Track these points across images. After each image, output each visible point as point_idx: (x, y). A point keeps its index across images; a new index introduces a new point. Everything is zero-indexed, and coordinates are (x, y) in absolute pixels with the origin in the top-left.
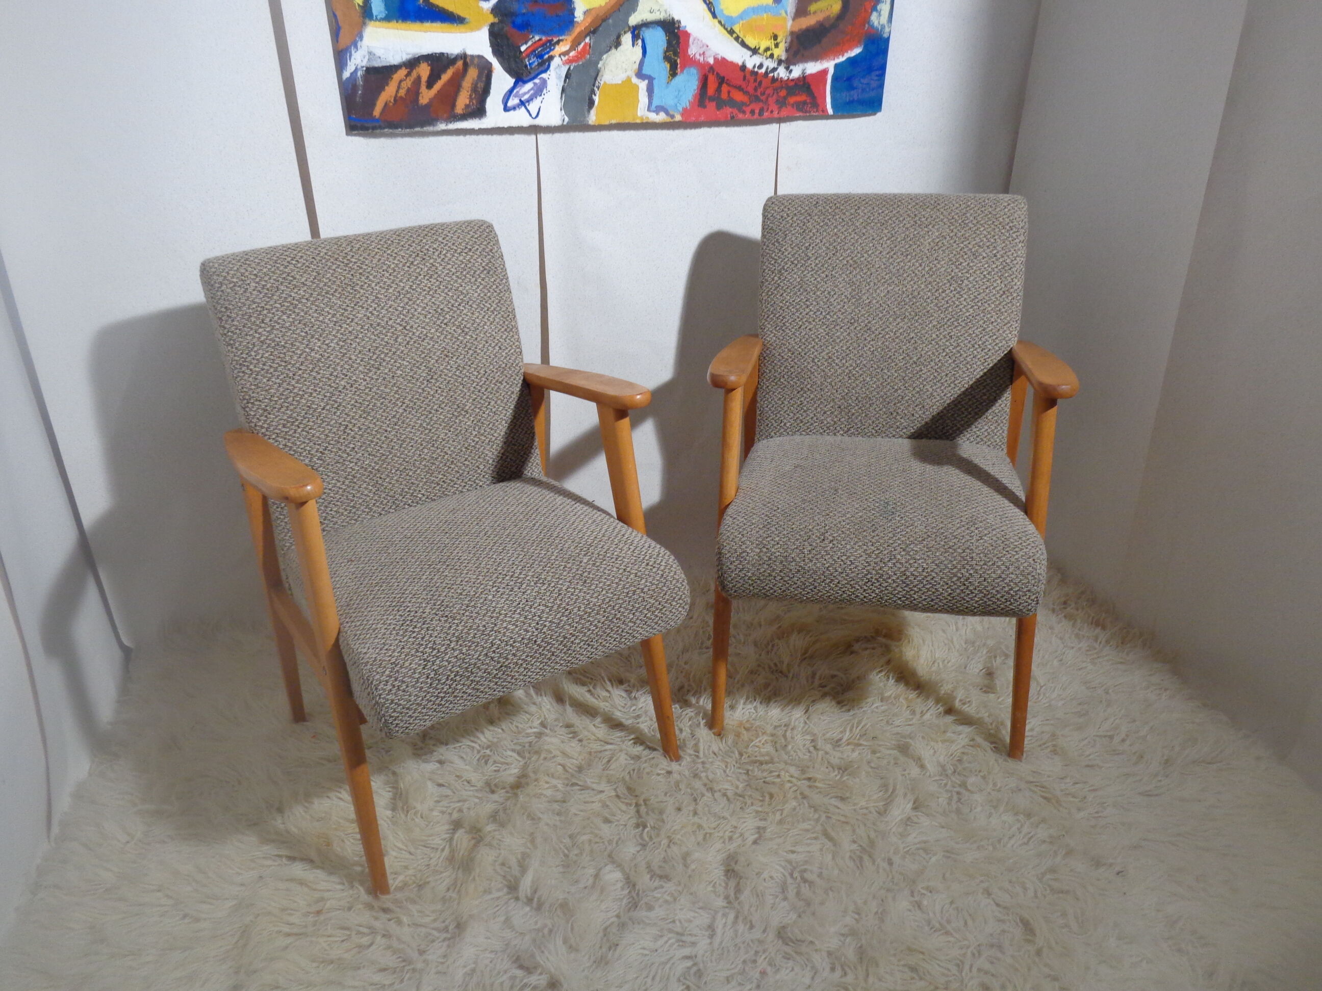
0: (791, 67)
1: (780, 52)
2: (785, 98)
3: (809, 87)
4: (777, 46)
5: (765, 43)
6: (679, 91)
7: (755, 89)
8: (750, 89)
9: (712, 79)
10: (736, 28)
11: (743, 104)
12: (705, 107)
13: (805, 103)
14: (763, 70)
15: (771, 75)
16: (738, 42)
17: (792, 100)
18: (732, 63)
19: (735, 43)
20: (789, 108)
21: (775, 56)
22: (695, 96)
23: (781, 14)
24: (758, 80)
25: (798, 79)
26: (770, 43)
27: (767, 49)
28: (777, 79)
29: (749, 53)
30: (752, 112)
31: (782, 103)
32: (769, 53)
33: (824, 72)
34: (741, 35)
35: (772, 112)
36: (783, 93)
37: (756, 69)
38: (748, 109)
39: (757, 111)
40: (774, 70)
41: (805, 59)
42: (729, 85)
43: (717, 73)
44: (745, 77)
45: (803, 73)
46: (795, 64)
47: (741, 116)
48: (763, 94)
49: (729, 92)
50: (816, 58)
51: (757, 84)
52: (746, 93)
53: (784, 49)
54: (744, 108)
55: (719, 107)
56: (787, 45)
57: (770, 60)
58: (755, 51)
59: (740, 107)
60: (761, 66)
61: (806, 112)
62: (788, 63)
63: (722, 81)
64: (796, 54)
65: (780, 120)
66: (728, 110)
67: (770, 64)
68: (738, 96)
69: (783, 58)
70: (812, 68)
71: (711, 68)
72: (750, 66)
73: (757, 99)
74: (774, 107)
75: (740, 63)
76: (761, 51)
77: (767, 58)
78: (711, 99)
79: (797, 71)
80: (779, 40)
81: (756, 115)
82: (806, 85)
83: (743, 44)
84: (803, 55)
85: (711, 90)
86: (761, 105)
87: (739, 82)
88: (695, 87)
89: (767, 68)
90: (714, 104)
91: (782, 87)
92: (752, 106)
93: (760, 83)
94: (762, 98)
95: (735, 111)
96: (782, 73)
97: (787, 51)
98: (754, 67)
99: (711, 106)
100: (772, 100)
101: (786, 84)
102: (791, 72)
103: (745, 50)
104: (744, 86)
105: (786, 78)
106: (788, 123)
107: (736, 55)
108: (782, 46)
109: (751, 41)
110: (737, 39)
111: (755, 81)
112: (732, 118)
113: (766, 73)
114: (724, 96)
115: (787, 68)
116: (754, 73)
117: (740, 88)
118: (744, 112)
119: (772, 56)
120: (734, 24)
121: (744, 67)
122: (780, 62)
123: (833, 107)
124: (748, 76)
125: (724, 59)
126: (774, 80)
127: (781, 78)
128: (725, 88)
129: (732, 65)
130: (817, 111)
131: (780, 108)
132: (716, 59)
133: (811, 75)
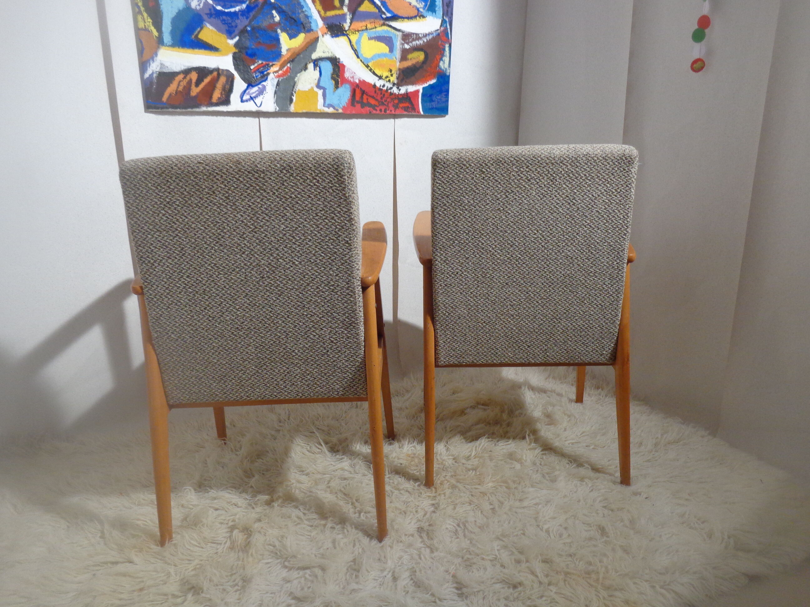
0: (400, 88)
1: (394, 79)
2: (398, 104)
3: (410, 99)
4: (392, 75)
5: (385, 74)
6: (340, 97)
7: (381, 98)
8: (379, 98)
9: (358, 92)
10: (370, 64)
11: (375, 105)
12: (354, 106)
13: (408, 107)
14: (385, 88)
15: (390, 91)
16: (371, 71)
17: (401, 105)
18: (368, 83)
19: (370, 72)
20: (400, 109)
21: (391, 81)
22: (349, 100)
23: (393, 59)
24: (383, 93)
25: (404, 94)
26: (388, 74)
27: (387, 77)
28: (393, 94)
29: (377, 78)
30: (381, 110)
31: (396, 107)
32: (388, 79)
33: (418, 91)
34: (373, 68)
35: (391, 111)
36: (396, 101)
37: (381, 88)
38: (378, 109)
39: (383, 110)
40: (391, 88)
41: (407, 84)
42: (367, 95)
43: (361, 88)
44: (375, 92)
45: (406, 91)
46: (402, 86)
47: (374, 112)
48: (386, 101)
49: (367, 99)
50: (413, 83)
51: (382, 96)
52: (377, 100)
53: (396, 77)
54: (376, 108)
55: (362, 107)
56: (397, 75)
57: (389, 83)
58: (380, 78)
59: (374, 107)
60: (384, 86)
61: (409, 112)
62: (398, 85)
63: (363, 93)
64: (402, 80)
65: (395, 117)
66: (368, 109)
67: (389, 85)
68: (372, 102)
69: (396, 82)
70: (411, 89)
71: (357, 85)
72: (378, 85)
73: (383, 104)
74: (393, 109)
75: (373, 84)
76: (383, 78)
77: (387, 82)
78: (358, 102)
79: (403, 90)
80: (393, 72)
81: (383, 112)
82: (408, 98)
83: (374, 73)
84: (406, 82)
85: (358, 98)
86: (385, 107)
87: (372, 94)
88: (349, 95)
89: (387, 87)
90: (360, 105)
91: (396, 98)
92: (381, 107)
93: (384, 95)
94: (385, 103)
95: (371, 109)
96: (395, 90)
97: (397, 78)
98: (380, 86)
99: (358, 106)
100: (390, 105)
101: (398, 97)
102: (400, 90)
103: (375, 77)
104: (375, 95)
105: (397, 93)
106: (399, 119)
107: (371, 79)
108: (395, 76)
109: (378, 72)
110: (371, 70)
111: (381, 94)
112: (370, 112)
113: (387, 90)
114: (365, 101)
115: (398, 88)
116: (380, 89)
117: (373, 97)
118: (376, 110)
119: (389, 81)
120: (368, 62)
121: (375, 86)
122: (394, 84)
123: (423, 111)
124: (377, 91)
125: (364, 81)
126: (391, 94)
127: (395, 93)
128: (365, 96)
129: (369, 84)
130: (415, 112)
131: (395, 109)
132: (359, 81)
133: (411, 92)
